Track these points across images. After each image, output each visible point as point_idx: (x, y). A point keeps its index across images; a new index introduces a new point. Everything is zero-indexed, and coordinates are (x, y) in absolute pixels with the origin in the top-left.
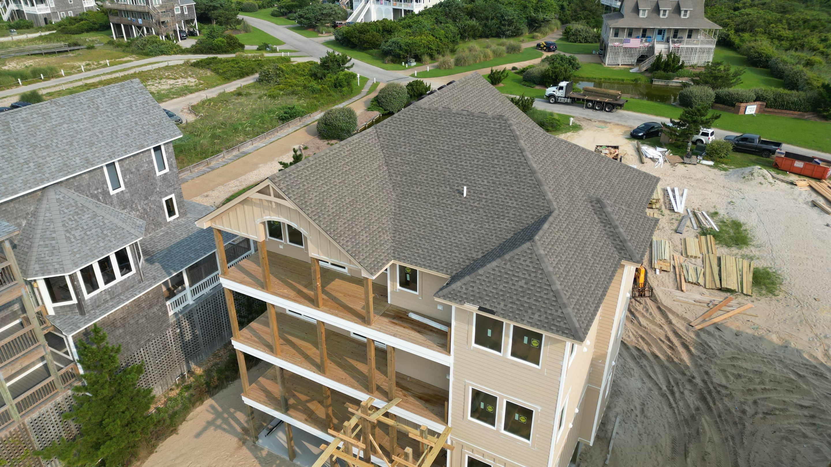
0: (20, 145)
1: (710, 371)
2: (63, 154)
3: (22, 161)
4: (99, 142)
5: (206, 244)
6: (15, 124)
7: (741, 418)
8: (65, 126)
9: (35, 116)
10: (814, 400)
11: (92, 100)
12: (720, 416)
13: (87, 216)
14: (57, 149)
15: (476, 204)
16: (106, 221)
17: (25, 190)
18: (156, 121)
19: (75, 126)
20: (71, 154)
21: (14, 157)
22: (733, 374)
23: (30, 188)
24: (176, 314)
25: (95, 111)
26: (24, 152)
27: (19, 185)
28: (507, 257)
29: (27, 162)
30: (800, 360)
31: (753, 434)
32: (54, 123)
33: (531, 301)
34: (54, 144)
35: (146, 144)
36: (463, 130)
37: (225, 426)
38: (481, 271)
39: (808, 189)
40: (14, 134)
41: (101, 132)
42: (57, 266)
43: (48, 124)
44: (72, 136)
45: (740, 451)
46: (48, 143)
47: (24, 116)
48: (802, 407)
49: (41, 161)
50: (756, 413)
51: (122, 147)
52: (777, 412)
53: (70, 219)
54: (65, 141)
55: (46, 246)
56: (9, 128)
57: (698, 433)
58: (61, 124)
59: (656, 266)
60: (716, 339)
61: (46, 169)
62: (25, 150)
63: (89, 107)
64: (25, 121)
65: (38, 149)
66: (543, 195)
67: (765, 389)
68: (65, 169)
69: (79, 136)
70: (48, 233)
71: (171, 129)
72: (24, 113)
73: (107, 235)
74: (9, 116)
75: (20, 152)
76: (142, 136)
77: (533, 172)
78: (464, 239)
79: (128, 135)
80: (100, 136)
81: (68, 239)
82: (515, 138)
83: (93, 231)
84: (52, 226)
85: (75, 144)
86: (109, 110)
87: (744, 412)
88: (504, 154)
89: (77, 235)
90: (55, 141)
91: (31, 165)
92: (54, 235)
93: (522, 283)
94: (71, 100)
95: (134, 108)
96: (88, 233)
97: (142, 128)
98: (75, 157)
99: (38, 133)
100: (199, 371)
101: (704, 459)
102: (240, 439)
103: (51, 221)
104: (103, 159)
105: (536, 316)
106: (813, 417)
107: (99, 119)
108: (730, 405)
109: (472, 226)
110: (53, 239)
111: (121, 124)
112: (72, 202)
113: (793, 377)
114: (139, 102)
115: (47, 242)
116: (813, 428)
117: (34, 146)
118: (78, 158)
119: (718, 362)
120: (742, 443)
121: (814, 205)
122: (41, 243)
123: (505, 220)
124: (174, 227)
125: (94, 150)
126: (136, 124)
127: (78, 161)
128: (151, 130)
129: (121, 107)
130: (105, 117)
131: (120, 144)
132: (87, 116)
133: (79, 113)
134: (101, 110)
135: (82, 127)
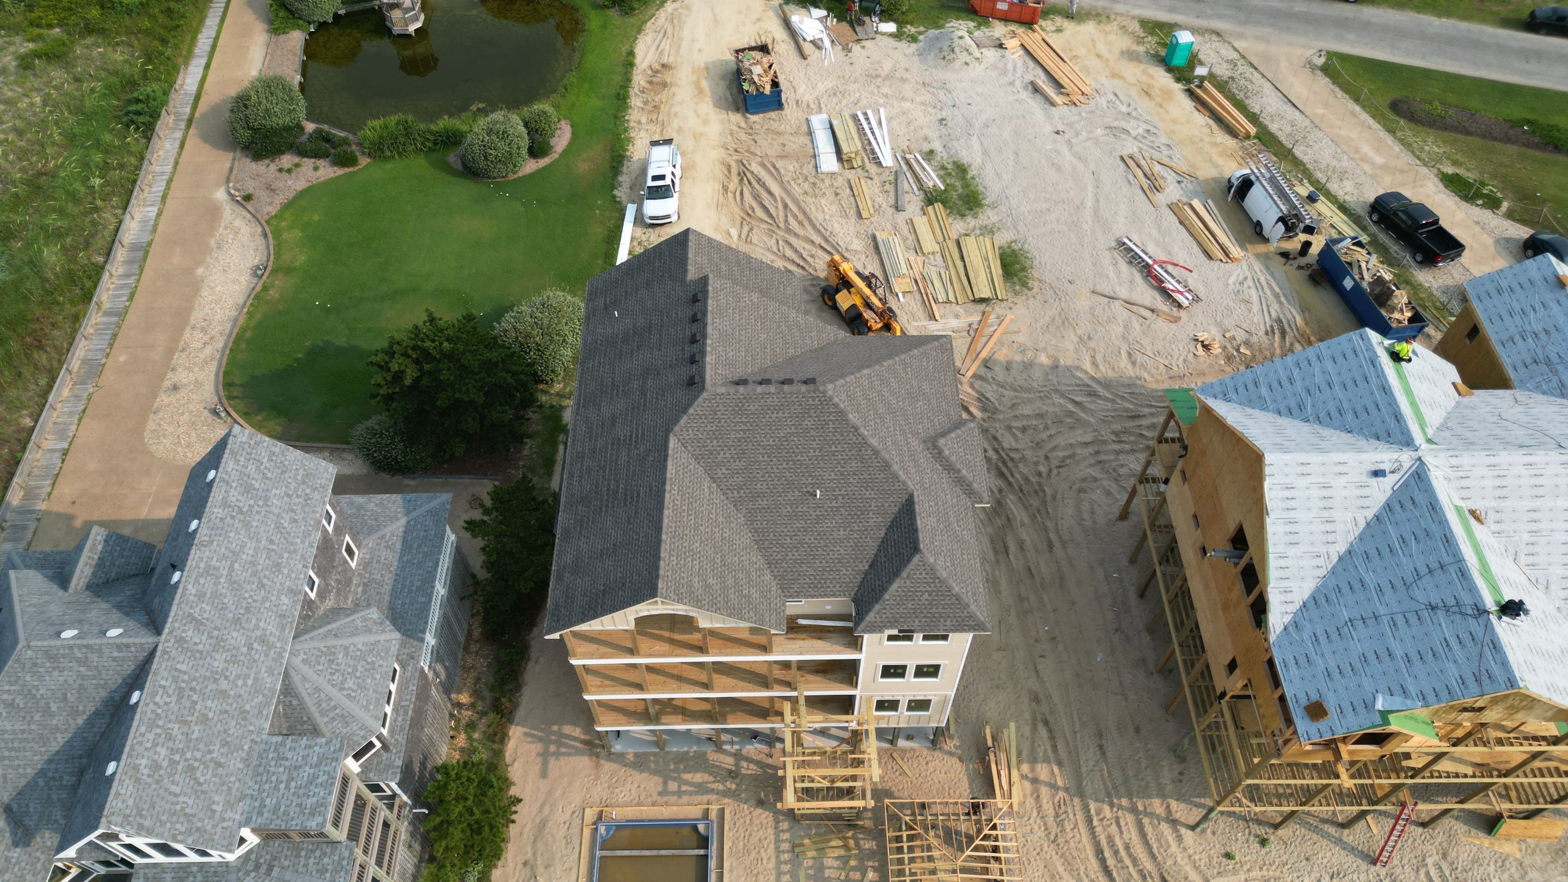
0: (226, 632)
1: (998, 435)
2: (267, 605)
3: (245, 650)
4: (281, 557)
5: (421, 572)
6: (197, 610)
7: (1039, 484)
8: (236, 566)
9: (202, 581)
10: (1095, 431)
11: (225, 504)
12: (1021, 490)
13: (340, 656)
14: (258, 605)
15: (834, 504)
16: (360, 646)
18: (301, 472)
19: (244, 557)
20: (273, 598)
21: (234, 652)
22: (1018, 428)
24: (430, 667)
25: (242, 517)
26: (236, 638)
27: (269, 680)
28: (904, 575)
29: (250, 648)
30: (1073, 381)
31: (1054, 498)
32: (225, 572)
33: (940, 610)
34: (250, 600)
35: (318, 516)
36: (780, 414)
37: (563, 750)
38: (886, 596)
39: (1022, 52)
40: (208, 623)
41: (272, 542)
42: (362, 733)
43: (222, 580)
44: (254, 574)
45: (1048, 523)
46: (244, 604)
47: (194, 591)
48: (1086, 444)
49: (259, 633)
50: (1050, 470)
51: (303, 542)
52: (1068, 461)
53: (332, 674)
54: (254, 587)
55: (333, 719)
56: (197, 620)
57: (1009, 520)
58: (231, 569)
59: (897, 290)
60: (990, 384)
61: (272, 639)
62: (235, 634)
63: (232, 517)
64: (201, 596)
65: (243, 621)
66: (895, 477)
67: (1051, 436)
68: (285, 622)
69: (260, 568)
70: (324, 705)
71: (322, 470)
72: (190, 587)
73: (373, 662)
74: (183, 606)
75: (233, 641)
76: (307, 509)
77: (876, 453)
78: (842, 551)
79: (295, 521)
80: (275, 547)
81: (348, 696)
82: (842, 413)
83: (359, 668)
84: (323, 695)
85: (265, 581)
86: (252, 502)
87: (1040, 474)
88: (838, 436)
89: (351, 685)
90: (247, 595)
91: (255, 646)
92: (333, 703)
93: (926, 596)
94: (211, 524)
95: (269, 475)
96: (358, 674)
97: (298, 496)
98: (278, 598)
99: (226, 601)
100: (464, 698)
101: (1022, 549)
102: (591, 755)
103: (318, 690)
104: (302, 576)
105: (948, 623)
106: (1097, 453)
107: (254, 524)
108: (1025, 471)
109: (842, 532)
110: (335, 708)
111: (276, 511)
112: (315, 652)
113: (1071, 407)
114: (265, 461)
115: (331, 715)
116: (1099, 467)
117: (237, 621)
118: (283, 597)
119: (1001, 417)
120: (1048, 513)
121: (1036, 89)
122: (326, 719)
123: (871, 515)
124: (365, 568)
126: (289, 496)
127: (286, 601)
128: (308, 491)
129: (257, 486)
130: (257, 517)
131: (299, 541)
132: (242, 532)
133: (232, 535)
134: (245, 510)
135: (251, 552)
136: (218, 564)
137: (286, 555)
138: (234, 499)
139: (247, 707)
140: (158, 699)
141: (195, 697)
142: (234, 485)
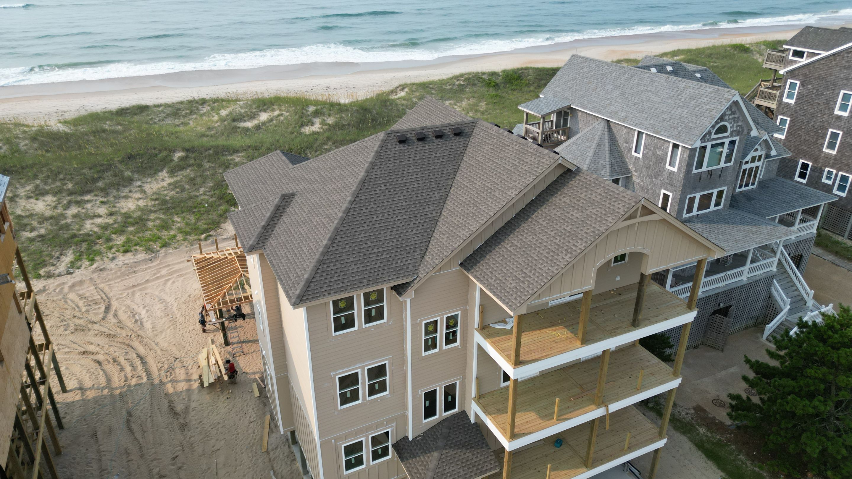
4: (646, 113)
6: (635, 78)
8: (650, 93)
9: (648, 79)
13: (588, 144)
14: (626, 103)
17: (589, 110)
18: (694, 125)
19: (653, 97)
20: (626, 109)
21: (610, 93)
23: (591, 111)
25: (676, 95)
27: (591, 107)
29: (608, 99)
32: (648, 89)
34: (630, 99)
35: (662, 133)
40: (627, 83)
41: (656, 109)
43: (645, 88)
44: (642, 101)
46: (629, 97)
49: (613, 103)
54: (636, 101)
72: (648, 75)
76: (668, 127)
79: (664, 120)
85: (637, 106)
86: (683, 100)
90: (633, 98)
91: (608, 101)
95: (697, 109)
97: (678, 123)
104: (632, 123)
114: (707, 107)
118: (625, 113)
125: (637, 115)
126: (680, 118)
127: (622, 115)
128: (680, 129)
129: (692, 102)
130: (673, 102)
131: (651, 122)
132: (667, 96)
133: (667, 91)
134: (680, 97)
135: (654, 100)
136: (654, 85)
137: (646, 116)
138: (687, 92)
139: (585, 98)
140: (606, 67)
141: (599, 80)
142: (697, 92)
